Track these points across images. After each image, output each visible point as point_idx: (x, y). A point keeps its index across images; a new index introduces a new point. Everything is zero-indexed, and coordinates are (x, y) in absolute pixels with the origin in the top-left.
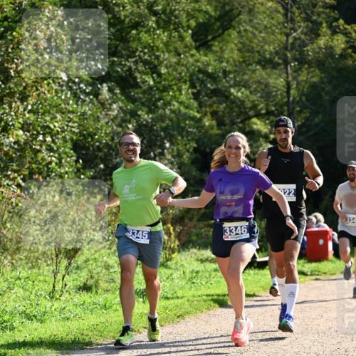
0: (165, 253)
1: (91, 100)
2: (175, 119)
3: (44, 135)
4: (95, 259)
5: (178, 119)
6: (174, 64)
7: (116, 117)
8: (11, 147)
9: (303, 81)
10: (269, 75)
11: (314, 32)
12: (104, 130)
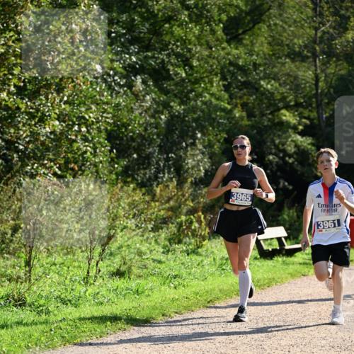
0: (196, 241)
1: (125, 92)
2: (206, 110)
3: (79, 125)
4: (128, 245)
5: (209, 110)
6: (206, 57)
7: (149, 109)
8: (47, 136)
9: (331, 73)
10: (298, 68)
11: (343, 26)
12: (138, 121)
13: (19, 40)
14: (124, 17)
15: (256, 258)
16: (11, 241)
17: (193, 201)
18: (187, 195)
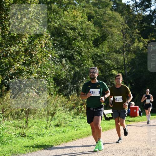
1: (59, 64)
2: (87, 70)
3: (44, 75)
4: (61, 116)
6: (87, 52)
7: (67, 70)
9: (129, 58)
10: (118, 56)
11: (133, 42)
12: (64, 74)
13: (23, 46)
14: (59, 39)
15: (104, 120)
16: (21, 114)
17: (82, 101)
18: (80, 99)
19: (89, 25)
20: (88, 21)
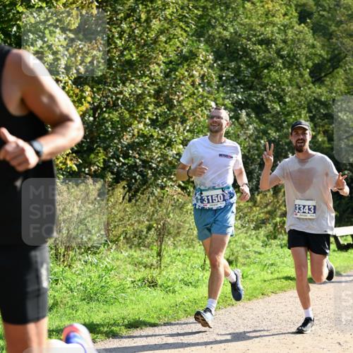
1: (233, 123)
4: (236, 241)
6: (296, 95)
7: (251, 135)
8: (174, 157)
13: (152, 83)
14: (233, 65)
15: (334, 251)
16: (146, 237)
17: (285, 206)
18: (281, 202)
19: (301, 32)
20: (300, 24)
